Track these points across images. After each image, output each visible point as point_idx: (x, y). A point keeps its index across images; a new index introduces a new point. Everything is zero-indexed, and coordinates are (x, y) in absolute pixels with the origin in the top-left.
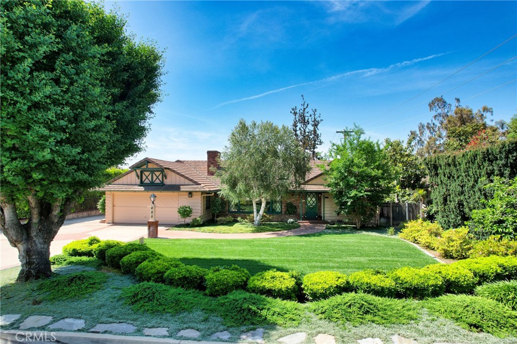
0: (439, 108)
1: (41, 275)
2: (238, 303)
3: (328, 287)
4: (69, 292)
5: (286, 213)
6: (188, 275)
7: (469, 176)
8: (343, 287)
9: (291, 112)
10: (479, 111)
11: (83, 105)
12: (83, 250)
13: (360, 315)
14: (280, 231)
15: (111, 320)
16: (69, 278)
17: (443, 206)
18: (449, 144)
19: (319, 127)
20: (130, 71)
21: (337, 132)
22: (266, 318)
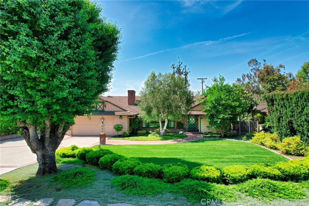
0: (254, 65)
1: (52, 171)
2: (194, 187)
3: (243, 175)
4: (77, 182)
5: (177, 128)
6: (151, 170)
7: (298, 106)
8: (251, 175)
9: (171, 67)
10: (277, 67)
11: (83, 62)
12: (69, 154)
13: (270, 193)
14: (177, 139)
15: (114, 201)
16: (73, 173)
17: (278, 123)
18: (265, 86)
19: (188, 75)
20: (103, 40)
21: (198, 79)
22: (214, 196)
